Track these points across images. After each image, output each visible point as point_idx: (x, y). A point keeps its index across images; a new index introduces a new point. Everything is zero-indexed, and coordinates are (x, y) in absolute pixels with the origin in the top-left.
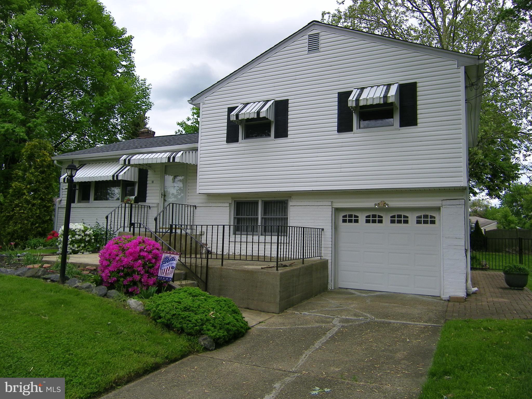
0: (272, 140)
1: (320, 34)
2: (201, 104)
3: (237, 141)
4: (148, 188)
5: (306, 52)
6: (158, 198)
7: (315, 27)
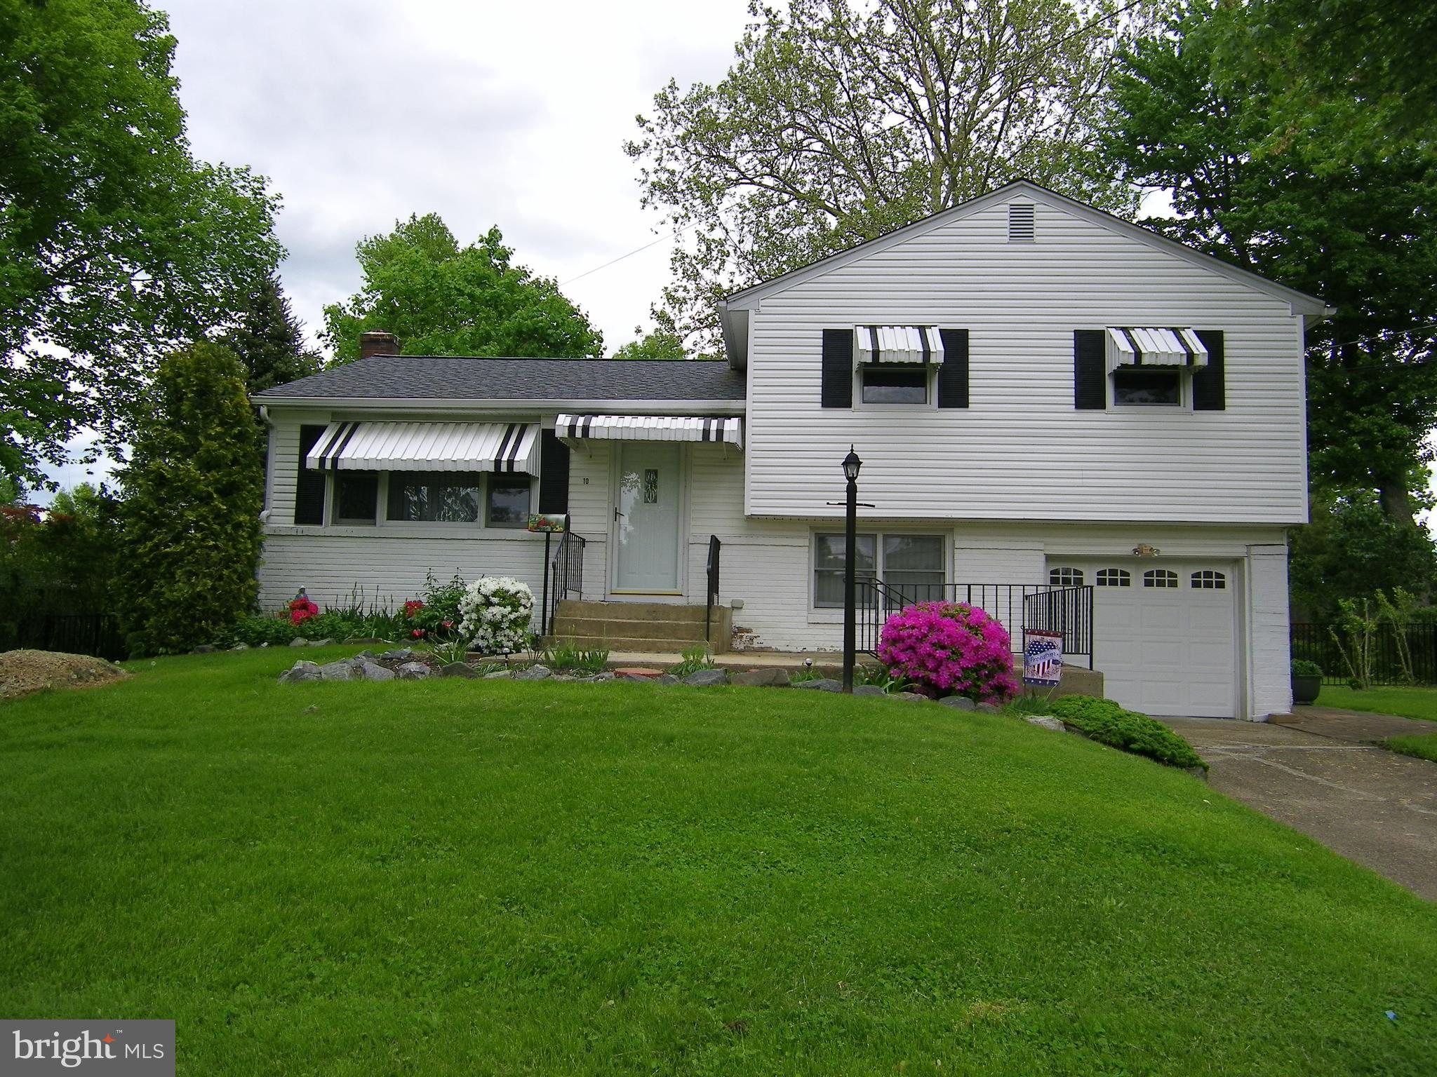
0: (933, 411)
1: (1035, 207)
2: (751, 313)
3: (848, 404)
4: (570, 496)
5: (1006, 239)
6: (605, 520)
7: (1026, 192)
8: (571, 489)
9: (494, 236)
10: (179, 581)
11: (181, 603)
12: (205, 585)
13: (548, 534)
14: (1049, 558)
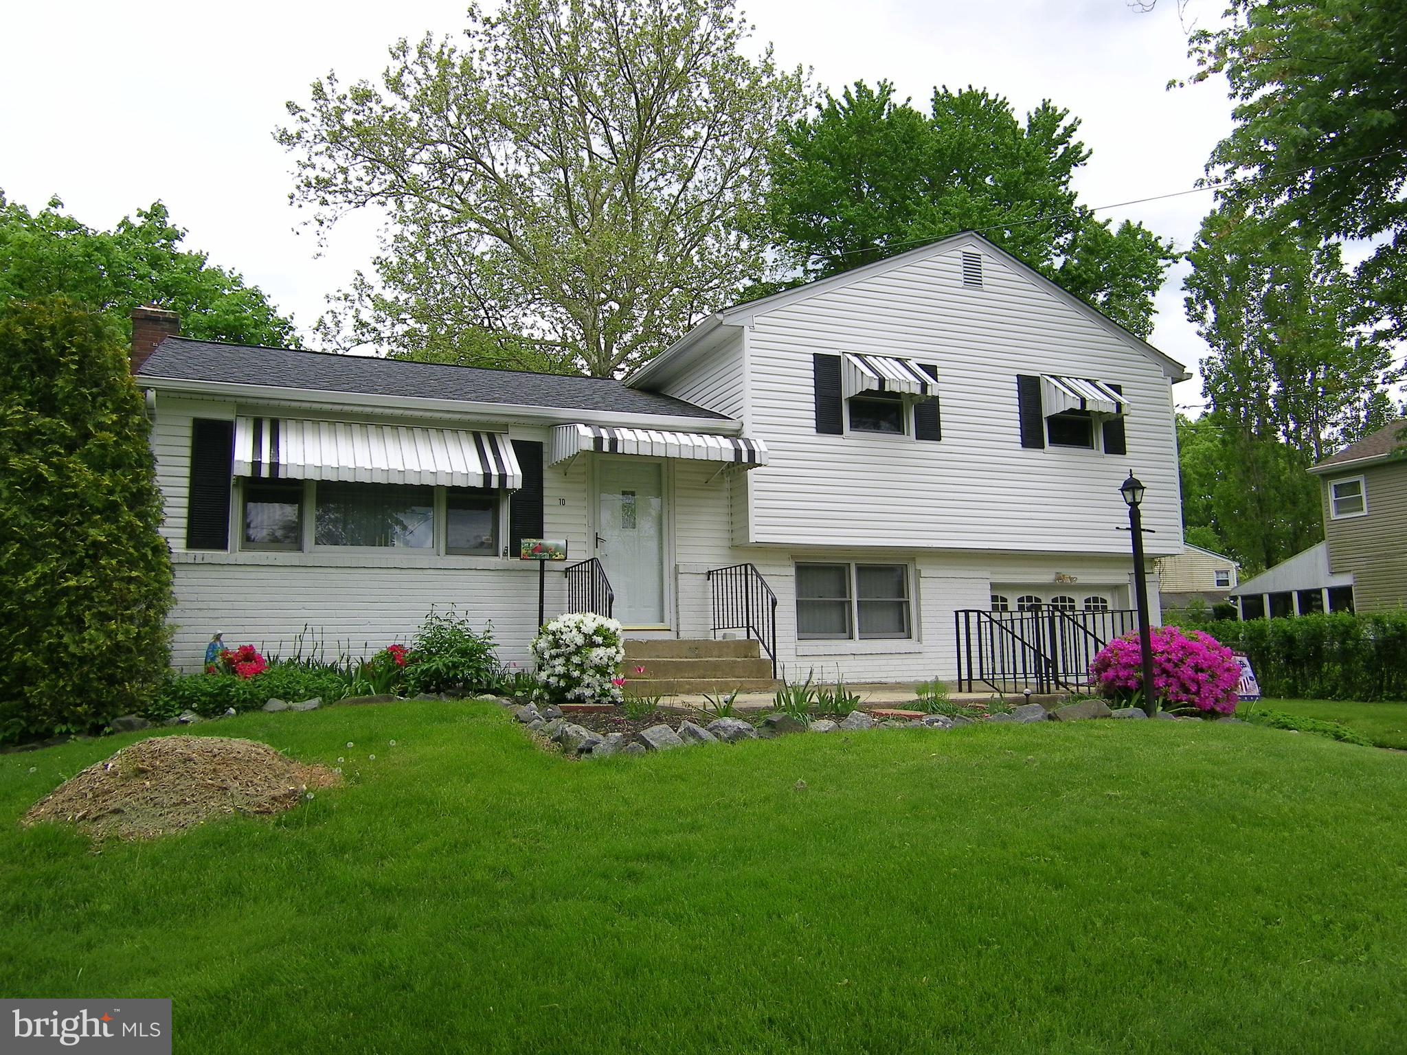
0: (912, 442)
1: (981, 257)
2: (746, 329)
3: (838, 431)
4: (546, 519)
5: (961, 284)
6: (585, 547)
7: (975, 242)
8: (546, 510)
9: (158, 212)
10: (89, 627)
11: (94, 658)
12: (127, 632)
13: (542, 562)
14: (994, 586)
